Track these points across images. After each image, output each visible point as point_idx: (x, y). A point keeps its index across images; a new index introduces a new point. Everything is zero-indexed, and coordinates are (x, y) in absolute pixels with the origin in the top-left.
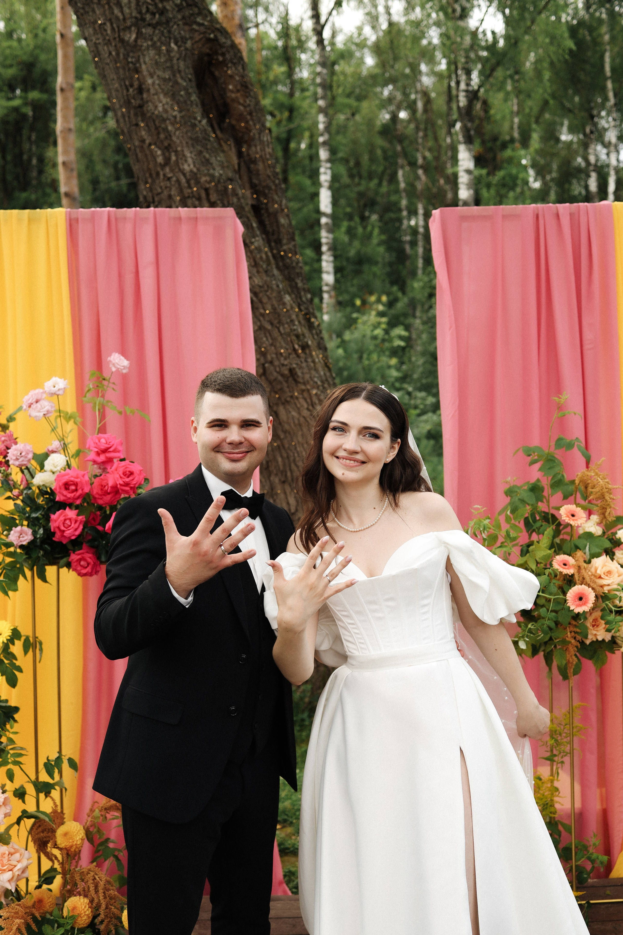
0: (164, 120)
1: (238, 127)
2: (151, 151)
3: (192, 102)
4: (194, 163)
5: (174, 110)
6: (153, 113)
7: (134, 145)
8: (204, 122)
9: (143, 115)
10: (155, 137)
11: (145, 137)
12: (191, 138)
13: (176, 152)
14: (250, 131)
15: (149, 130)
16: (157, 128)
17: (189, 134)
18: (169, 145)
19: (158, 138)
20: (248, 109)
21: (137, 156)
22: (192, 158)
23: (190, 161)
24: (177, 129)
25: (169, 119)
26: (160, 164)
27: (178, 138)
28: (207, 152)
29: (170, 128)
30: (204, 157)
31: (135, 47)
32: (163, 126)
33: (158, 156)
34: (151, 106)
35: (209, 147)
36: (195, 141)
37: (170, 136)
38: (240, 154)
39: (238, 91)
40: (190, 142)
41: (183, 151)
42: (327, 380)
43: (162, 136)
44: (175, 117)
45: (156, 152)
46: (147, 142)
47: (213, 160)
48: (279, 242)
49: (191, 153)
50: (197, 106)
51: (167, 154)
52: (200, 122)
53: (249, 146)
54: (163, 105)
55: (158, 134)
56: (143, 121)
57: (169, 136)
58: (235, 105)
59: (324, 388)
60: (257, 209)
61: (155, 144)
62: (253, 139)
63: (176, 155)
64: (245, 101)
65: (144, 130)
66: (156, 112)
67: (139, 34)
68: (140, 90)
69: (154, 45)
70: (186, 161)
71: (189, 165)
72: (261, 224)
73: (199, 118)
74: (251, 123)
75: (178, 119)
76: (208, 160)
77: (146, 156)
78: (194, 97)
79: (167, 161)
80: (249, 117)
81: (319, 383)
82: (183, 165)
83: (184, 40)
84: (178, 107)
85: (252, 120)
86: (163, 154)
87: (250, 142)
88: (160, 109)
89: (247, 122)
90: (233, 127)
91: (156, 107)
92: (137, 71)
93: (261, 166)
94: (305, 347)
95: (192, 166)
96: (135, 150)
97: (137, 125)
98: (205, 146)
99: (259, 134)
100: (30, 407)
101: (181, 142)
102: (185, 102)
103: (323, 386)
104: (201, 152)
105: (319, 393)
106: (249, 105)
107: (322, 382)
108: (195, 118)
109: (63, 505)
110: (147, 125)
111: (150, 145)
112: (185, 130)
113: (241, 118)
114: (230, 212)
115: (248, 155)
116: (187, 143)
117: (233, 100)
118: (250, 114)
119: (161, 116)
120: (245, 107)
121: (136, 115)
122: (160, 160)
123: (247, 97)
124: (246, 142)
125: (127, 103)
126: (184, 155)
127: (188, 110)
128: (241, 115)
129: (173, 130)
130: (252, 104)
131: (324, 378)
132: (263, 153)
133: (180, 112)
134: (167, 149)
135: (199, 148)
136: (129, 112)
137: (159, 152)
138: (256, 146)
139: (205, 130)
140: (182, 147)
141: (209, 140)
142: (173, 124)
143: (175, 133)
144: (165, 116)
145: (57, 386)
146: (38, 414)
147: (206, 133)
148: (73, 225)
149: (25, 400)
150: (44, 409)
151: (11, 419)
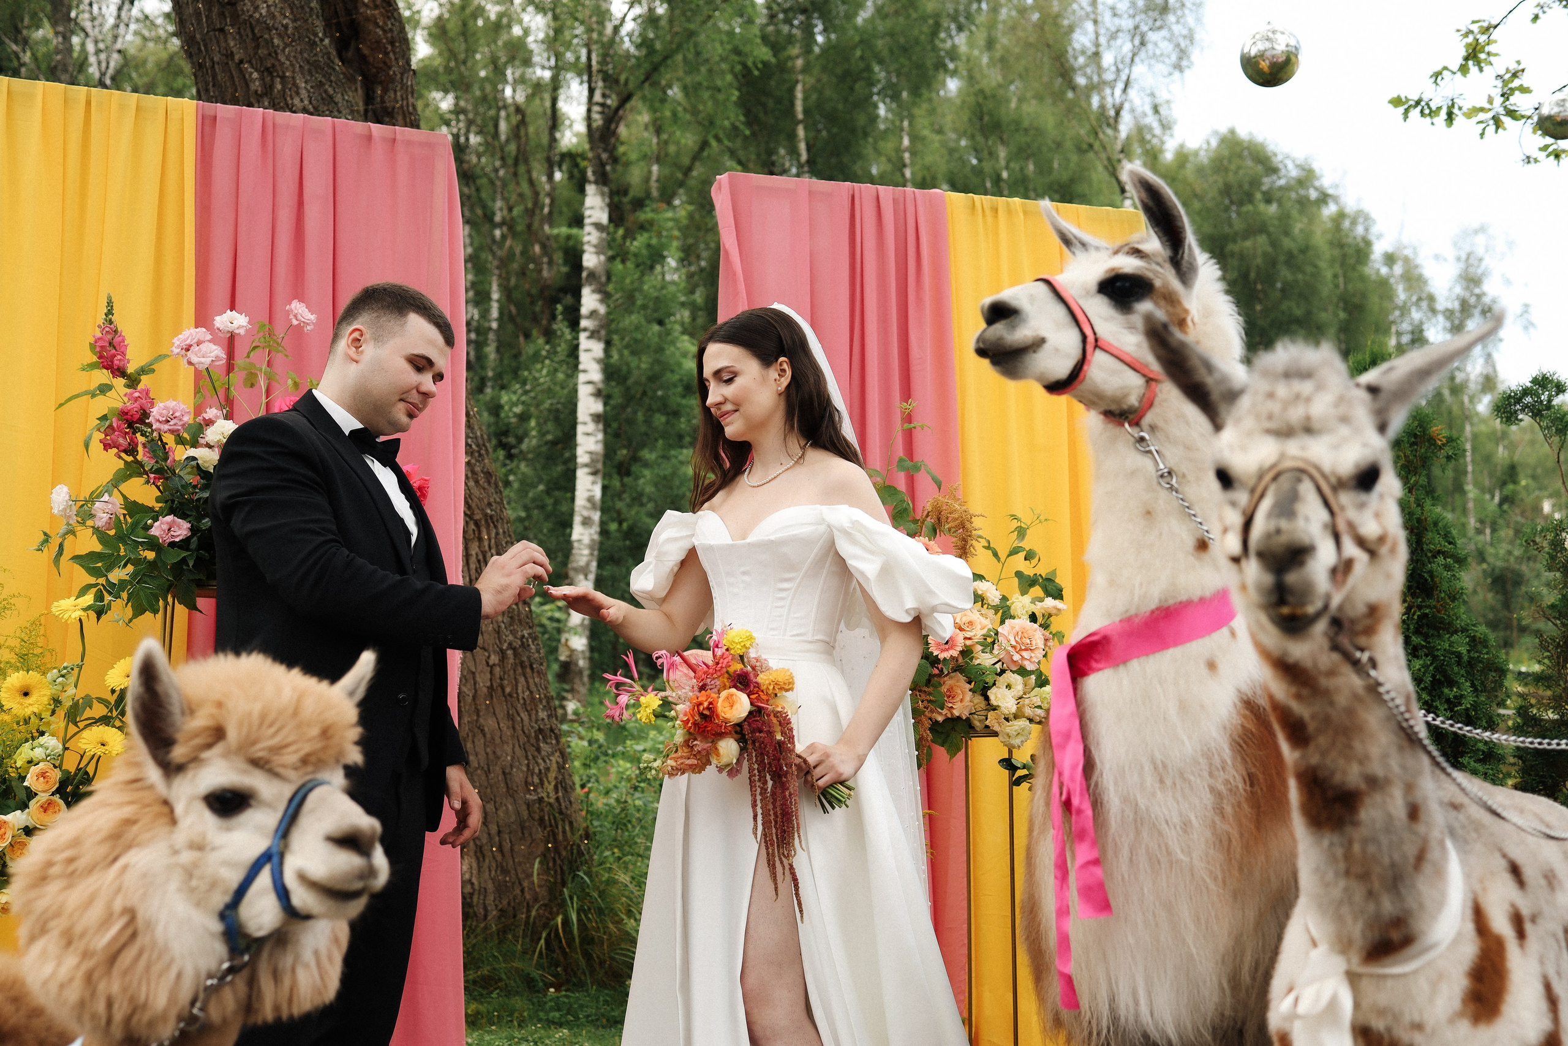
0: (269, 29)
1: (371, 60)
2: (242, 73)
3: (311, 9)
4: (310, 98)
5: (285, 17)
6: (251, 16)
7: (212, 60)
8: (327, 41)
9: (235, 17)
10: (251, 52)
11: (234, 50)
12: (308, 62)
13: (283, 78)
14: (390, 68)
15: (242, 41)
16: (256, 39)
17: (305, 55)
18: (273, 66)
19: (256, 53)
20: (389, 35)
21: (214, 77)
22: (309, 92)
23: (304, 94)
24: (286, 45)
25: (277, 29)
26: (256, 91)
27: (288, 58)
28: (330, 86)
29: (276, 41)
30: (326, 91)
32: (266, 36)
33: (254, 81)
34: (248, 5)
35: (333, 78)
36: (314, 66)
37: (277, 54)
39: (376, 7)
40: (306, 67)
41: (293, 78)
42: (484, 445)
43: (262, 52)
44: (286, 27)
45: (251, 73)
46: (237, 57)
47: (338, 98)
49: (306, 82)
50: (318, 17)
51: (268, 79)
52: (322, 40)
53: (385, 90)
54: (268, 6)
55: (257, 47)
56: (232, 25)
57: (274, 53)
58: (371, 27)
59: (480, 455)
61: (250, 62)
62: (392, 80)
63: (282, 83)
64: (385, 23)
65: (234, 39)
66: (257, 15)
70: (298, 94)
71: (302, 100)
73: (320, 35)
74: (391, 55)
75: (290, 31)
76: (331, 97)
77: (232, 77)
80: (389, 47)
81: (474, 446)
82: (292, 99)
84: (292, 13)
85: (395, 53)
86: (262, 79)
87: (387, 84)
88: (264, 12)
89: (386, 54)
90: (363, 58)
91: (257, 8)
95: (306, 102)
96: (213, 67)
97: (222, 30)
98: (327, 76)
99: (402, 74)
100: (188, 350)
101: (292, 65)
102: (302, 7)
103: (479, 452)
104: (321, 84)
105: (473, 461)
106: (391, 30)
107: (478, 446)
108: (316, 35)
110: (239, 33)
111: (241, 62)
112: (299, 48)
113: (377, 45)
115: (383, 101)
116: (300, 66)
117: (367, 19)
118: (392, 43)
119: (265, 22)
120: (385, 31)
121: (222, 15)
123: (389, 18)
124: (381, 83)
126: (295, 84)
127: (306, 21)
128: (378, 42)
129: (282, 45)
130: (396, 30)
131: (481, 442)
132: (405, 103)
133: (295, 20)
134: (268, 72)
135: (320, 77)
136: (210, 10)
137: (255, 75)
138: (395, 91)
139: (329, 53)
140: (293, 72)
141: (334, 69)
142: (280, 35)
143: (283, 50)
144: (270, 22)
145: (235, 322)
146: (203, 360)
147: (329, 58)
148: (207, 128)
149: (178, 341)
150: (211, 353)
151: (144, 371)
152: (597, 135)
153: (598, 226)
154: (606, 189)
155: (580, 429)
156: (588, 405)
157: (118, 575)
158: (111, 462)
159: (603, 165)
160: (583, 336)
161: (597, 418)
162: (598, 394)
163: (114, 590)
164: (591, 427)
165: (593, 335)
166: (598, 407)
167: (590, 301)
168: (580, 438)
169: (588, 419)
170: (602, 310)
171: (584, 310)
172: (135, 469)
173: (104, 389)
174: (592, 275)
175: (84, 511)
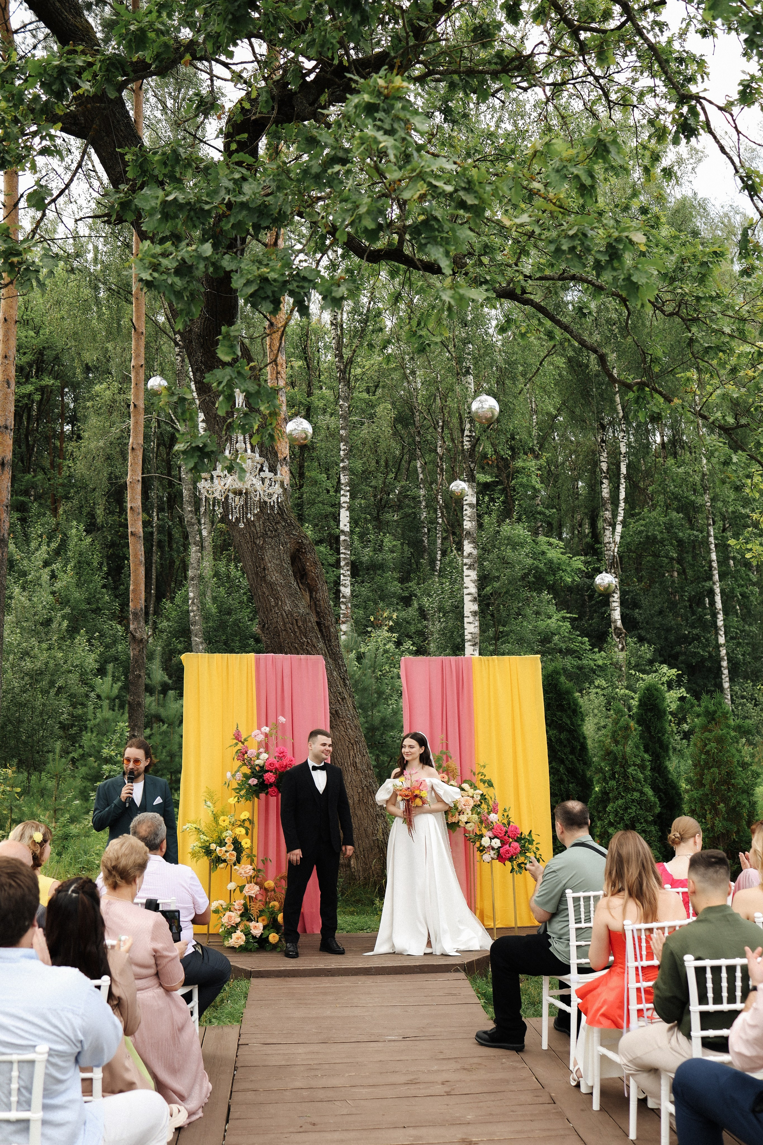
1: (311, 583)
3: (290, 574)
5: (281, 580)
6: (270, 581)
8: (295, 583)
9: (265, 581)
10: (271, 592)
12: (289, 593)
14: (317, 585)
16: (272, 588)
17: (288, 591)
18: (278, 597)
22: (289, 604)
25: (278, 584)
30: (295, 603)
31: (262, 548)
32: (275, 587)
34: (269, 577)
36: (291, 595)
38: (311, 597)
40: (289, 595)
43: (275, 592)
44: (281, 583)
45: (271, 599)
46: (266, 594)
47: (299, 604)
48: (330, 641)
49: (289, 601)
50: (292, 576)
52: (293, 584)
53: (316, 593)
54: (276, 577)
55: (273, 590)
56: (264, 583)
57: (278, 592)
60: (318, 624)
61: (270, 595)
62: (318, 589)
65: (265, 588)
67: (264, 541)
68: (264, 569)
69: (272, 547)
70: (286, 605)
72: (321, 631)
77: (265, 600)
78: (291, 572)
79: (277, 604)
83: (286, 543)
84: (283, 578)
86: (274, 601)
90: (308, 584)
91: (272, 578)
92: (263, 559)
93: (322, 603)
94: (343, 699)
96: (258, 596)
97: (261, 585)
98: (295, 597)
99: (322, 586)
100: (256, 735)
101: (284, 595)
102: (287, 575)
104: (293, 601)
109: (267, 771)
110: (267, 586)
112: (286, 589)
113: (313, 579)
114: (321, 657)
115: (316, 597)
118: (318, 577)
119: (275, 582)
121: (261, 580)
122: (273, 604)
123: (316, 568)
124: (315, 590)
125: (257, 574)
126: (285, 602)
127: (288, 579)
129: (280, 589)
132: (323, 596)
133: (284, 580)
134: (277, 599)
138: (320, 592)
139: (296, 588)
140: (285, 598)
141: (298, 593)
142: (280, 586)
143: (281, 591)
145: (267, 730)
147: (296, 590)
148: (258, 661)
149: (253, 734)
150: (261, 737)
151: (245, 740)
152: (467, 454)
153: (470, 505)
154: (475, 484)
155: (466, 620)
156: (470, 607)
157: (243, 793)
158: (239, 763)
159: (472, 471)
160: (465, 567)
161: (474, 614)
162: (474, 600)
163: (242, 797)
164: (471, 619)
165: (471, 567)
166: (475, 607)
167: (468, 548)
168: (466, 626)
169: (469, 615)
170: (475, 552)
171: (465, 554)
172: (245, 764)
173: (236, 744)
174: (468, 533)
175: (233, 776)
